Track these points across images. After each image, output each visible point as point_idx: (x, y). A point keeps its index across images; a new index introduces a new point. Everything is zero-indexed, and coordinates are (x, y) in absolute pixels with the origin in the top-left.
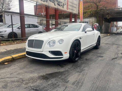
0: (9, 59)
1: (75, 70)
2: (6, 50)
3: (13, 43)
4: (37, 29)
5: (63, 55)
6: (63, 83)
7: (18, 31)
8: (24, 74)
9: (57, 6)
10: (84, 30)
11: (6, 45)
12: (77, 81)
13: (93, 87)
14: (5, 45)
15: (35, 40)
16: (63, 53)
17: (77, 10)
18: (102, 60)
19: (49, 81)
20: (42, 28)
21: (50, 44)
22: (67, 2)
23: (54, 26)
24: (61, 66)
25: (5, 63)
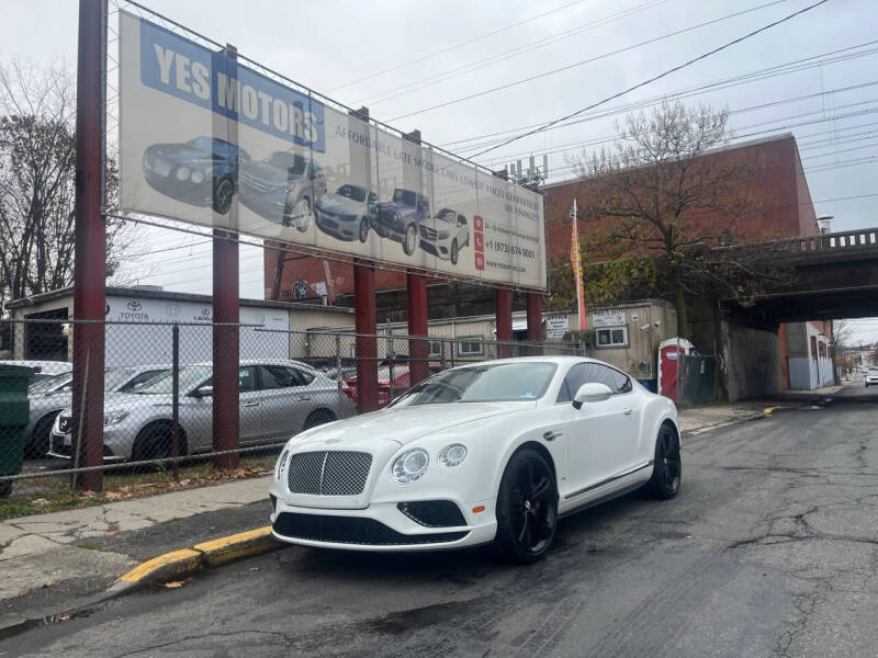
0: (185, 563)
1: (529, 594)
2: (149, 519)
3: (172, 485)
4: (301, 394)
5: (465, 524)
6: (472, 641)
7: (196, 413)
8: (285, 620)
9: (418, 258)
10: (567, 393)
11: (137, 495)
12: (533, 632)
13: (602, 649)
14: (130, 499)
15: (330, 453)
16: (466, 510)
17: (540, 268)
18: (677, 552)
19: (408, 638)
20: (336, 388)
21: (400, 469)
22: (476, 227)
23: (405, 369)
24: (457, 581)
25: (169, 585)
